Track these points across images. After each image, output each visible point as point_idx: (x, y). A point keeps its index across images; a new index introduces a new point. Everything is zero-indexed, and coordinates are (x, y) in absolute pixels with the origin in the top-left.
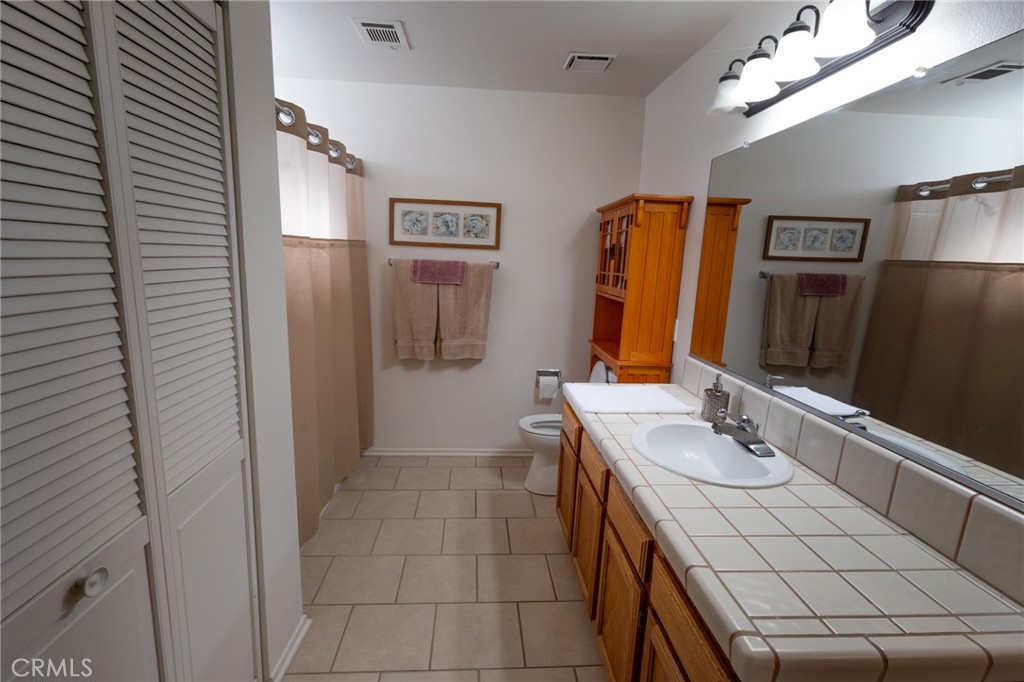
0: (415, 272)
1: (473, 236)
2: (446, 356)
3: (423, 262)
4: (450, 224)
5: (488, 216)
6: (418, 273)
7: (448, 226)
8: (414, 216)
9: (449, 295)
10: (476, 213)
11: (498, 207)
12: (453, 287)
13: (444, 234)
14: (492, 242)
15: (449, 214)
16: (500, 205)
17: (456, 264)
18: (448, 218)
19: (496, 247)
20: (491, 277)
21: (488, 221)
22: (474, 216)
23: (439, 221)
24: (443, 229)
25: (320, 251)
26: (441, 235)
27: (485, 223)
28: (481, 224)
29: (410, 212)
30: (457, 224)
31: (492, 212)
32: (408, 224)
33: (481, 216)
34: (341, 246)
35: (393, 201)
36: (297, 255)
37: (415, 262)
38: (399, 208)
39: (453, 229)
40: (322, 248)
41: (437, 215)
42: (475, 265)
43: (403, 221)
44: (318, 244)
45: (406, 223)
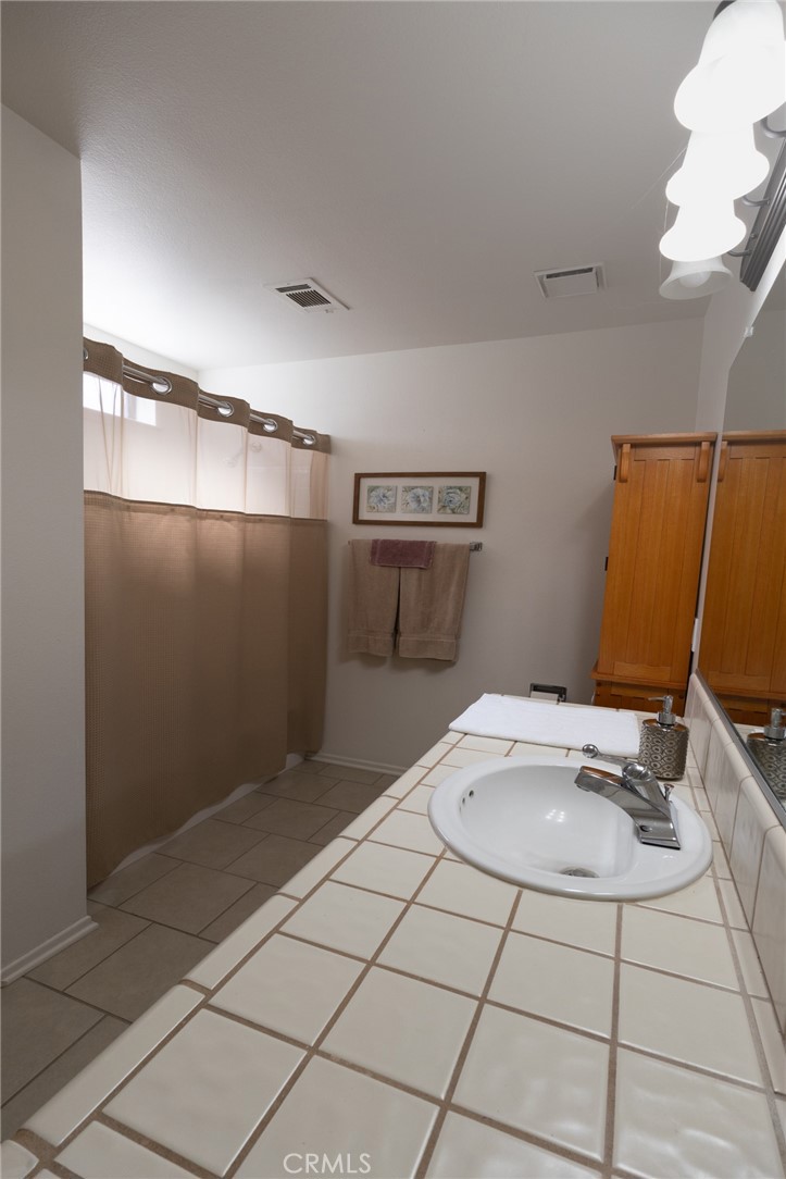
0: (373, 553)
1: (449, 511)
2: (403, 654)
3: (385, 541)
4: (422, 499)
5: (467, 488)
6: (377, 556)
7: (419, 501)
8: (380, 492)
9: (411, 580)
10: (452, 485)
11: (482, 476)
12: (417, 570)
13: (415, 511)
14: (472, 518)
15: (421, 487)
16: (485, 473)
17: (422, 543)
18: (420, 492)
19: (479, 524)
20: (467, 561)
21: (469, 494)
22: (451, 488)
23: (409, 497)
24: (413, 505)
25: (226, 523)
26: (411, 512)
27: (464, 496)
28: (459, 498)
29: (378, 487)
30: (431, 499)
31: (474, 483)
32: (374, 500)
33: (460, 489)
34: (273, 522)
35: (359, 477)
36: (164, 522)
37: (375, 542)
38: (366, 483)
39: (425, 505)
40: (228, 520)
41: (407, 489)
42: (445, 546)
43: (369, 497)
44: (222, 517)
45: (371, 500)
